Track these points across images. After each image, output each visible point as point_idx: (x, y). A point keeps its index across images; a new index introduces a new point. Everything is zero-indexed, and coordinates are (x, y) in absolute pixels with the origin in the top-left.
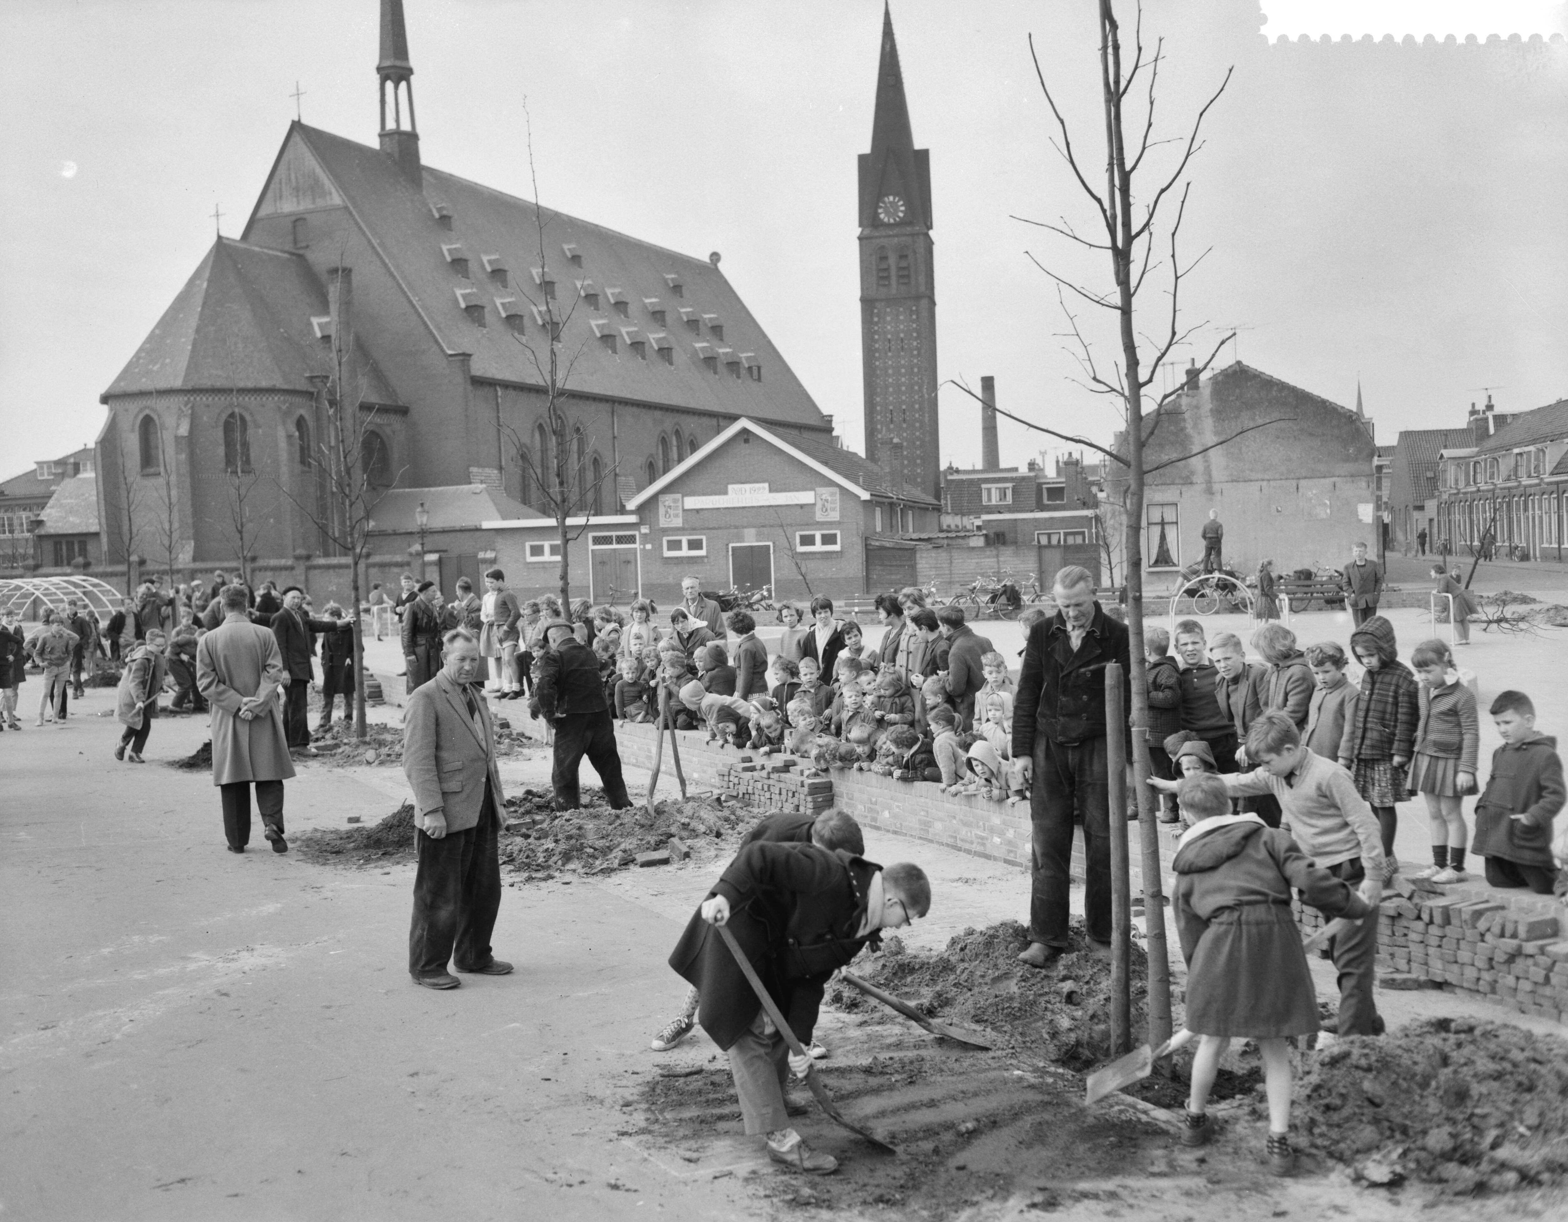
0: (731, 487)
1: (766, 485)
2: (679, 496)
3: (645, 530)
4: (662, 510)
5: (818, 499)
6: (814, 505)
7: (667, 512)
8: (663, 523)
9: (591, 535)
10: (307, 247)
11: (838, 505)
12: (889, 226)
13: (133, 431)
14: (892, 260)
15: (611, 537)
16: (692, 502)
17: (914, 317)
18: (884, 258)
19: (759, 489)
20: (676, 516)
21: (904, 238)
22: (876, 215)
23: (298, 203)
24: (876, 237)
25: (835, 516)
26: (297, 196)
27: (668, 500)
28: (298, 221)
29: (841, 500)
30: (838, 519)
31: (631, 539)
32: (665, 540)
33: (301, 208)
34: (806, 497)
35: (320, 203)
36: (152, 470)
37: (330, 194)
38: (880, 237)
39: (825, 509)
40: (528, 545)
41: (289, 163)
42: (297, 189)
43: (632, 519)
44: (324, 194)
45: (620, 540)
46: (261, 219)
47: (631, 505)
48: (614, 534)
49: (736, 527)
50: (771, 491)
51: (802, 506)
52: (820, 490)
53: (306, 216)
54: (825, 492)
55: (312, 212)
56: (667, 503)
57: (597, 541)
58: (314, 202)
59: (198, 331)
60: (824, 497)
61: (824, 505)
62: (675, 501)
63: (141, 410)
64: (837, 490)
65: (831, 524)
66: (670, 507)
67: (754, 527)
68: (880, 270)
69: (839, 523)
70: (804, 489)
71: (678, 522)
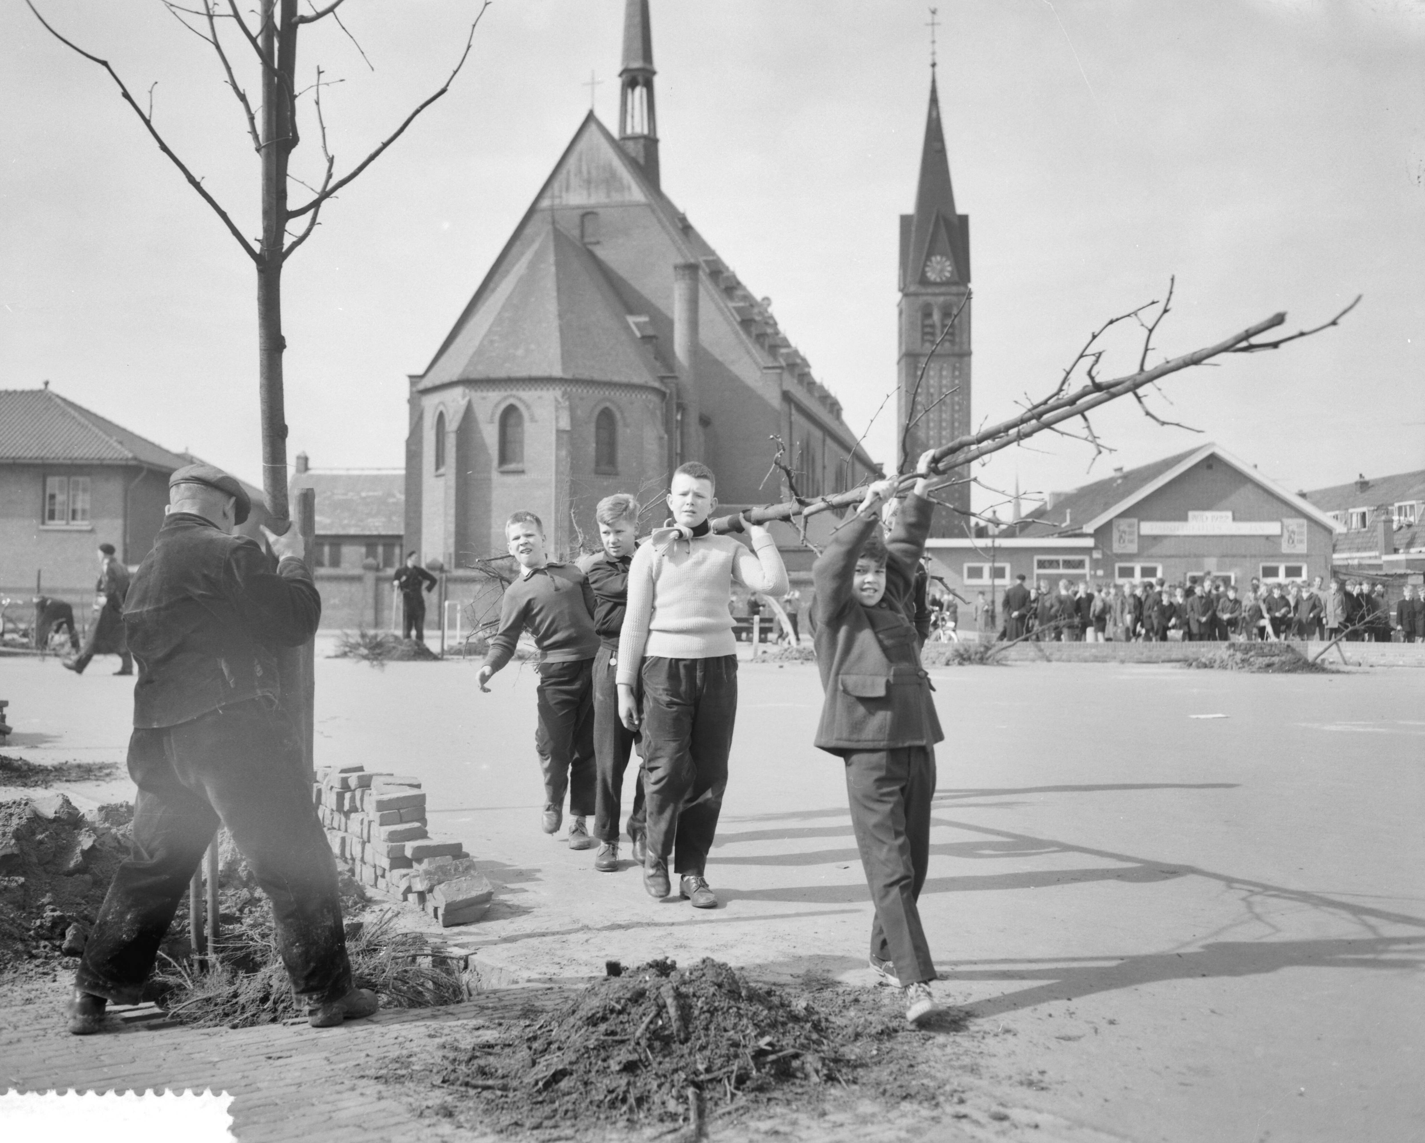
0: (1191, 514)
1: (1229, 514)
2: (1135, 521)
3: (1097, 555)
4: (1115, 535)
5: (1285, 531)
6: (1280, 536)
7: (1121, 537)
8: (1117, 548)
9: (1036, 558)
10: (598, 243)
11: (1305, 538)
12: (935, 284)
13: (492, 422)
14: (936, 317)
15: (1057, 562)
16: (1148, 528)
17: (957, 373)
18: (928, 315)
19: (1222, 517)
20: (1131, 541)
21: (948, 298)
22: (924, 273)
23: (589, 195)
24: (922, 294)
25: (1302, 548)
26: (589, 189)
27: (1123, 524)
28: (587, 215)
29: (1309, 532)
30: (1305, 551)
31: (1080, 564)
32: (1117, 565)
33: (593, 200)
34: (1272, 528)
35: (617, 197)
36: (512, 466)
37: (629, 188)
38: (927, 294)
39: (1291, 541)
40: (966, 566)
41: (581, 154)
42: (589, 182)
43: (1089, 542)
44: (622, 188)
45: (1068, 564)
46: (543, 210)
47: (1089, 528)
48: (1061, 558)
49: (1196, 556)
50: (1234, 519)
51: (1268, 537)
52: (1287, 521)
53: (599, 210)
54: (1294, 523)
55: (606, 206)
56: (1122, 528)
57: (1041, 564)
58: (608, 195)
59: (560, 316)
60: (1290, 528)
61: (1290, 537)
62: (1130, 526)
63: (505, 398)
64: (1304, 522)
65: (1298, 557)
66: (1124, 532)
67: (1214, 556)
68: (924, 326)
69: (1307, 556)
70: (1271, 519)
71: (1133, 548)
